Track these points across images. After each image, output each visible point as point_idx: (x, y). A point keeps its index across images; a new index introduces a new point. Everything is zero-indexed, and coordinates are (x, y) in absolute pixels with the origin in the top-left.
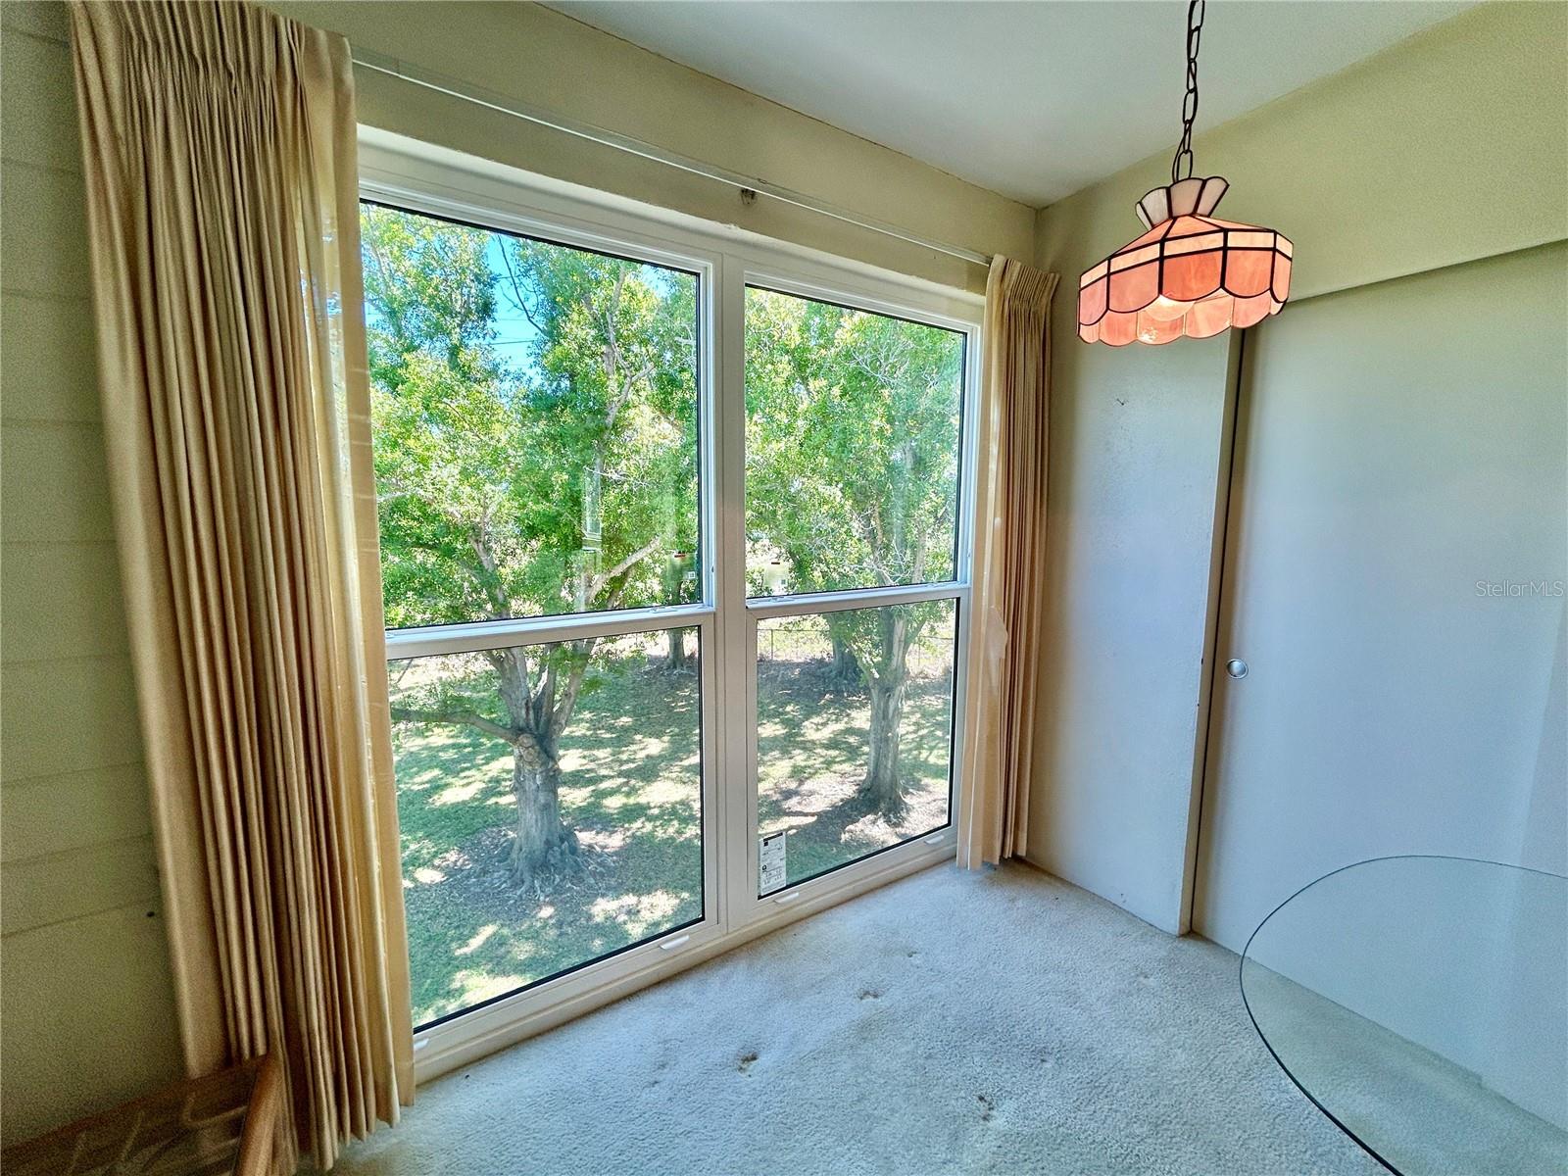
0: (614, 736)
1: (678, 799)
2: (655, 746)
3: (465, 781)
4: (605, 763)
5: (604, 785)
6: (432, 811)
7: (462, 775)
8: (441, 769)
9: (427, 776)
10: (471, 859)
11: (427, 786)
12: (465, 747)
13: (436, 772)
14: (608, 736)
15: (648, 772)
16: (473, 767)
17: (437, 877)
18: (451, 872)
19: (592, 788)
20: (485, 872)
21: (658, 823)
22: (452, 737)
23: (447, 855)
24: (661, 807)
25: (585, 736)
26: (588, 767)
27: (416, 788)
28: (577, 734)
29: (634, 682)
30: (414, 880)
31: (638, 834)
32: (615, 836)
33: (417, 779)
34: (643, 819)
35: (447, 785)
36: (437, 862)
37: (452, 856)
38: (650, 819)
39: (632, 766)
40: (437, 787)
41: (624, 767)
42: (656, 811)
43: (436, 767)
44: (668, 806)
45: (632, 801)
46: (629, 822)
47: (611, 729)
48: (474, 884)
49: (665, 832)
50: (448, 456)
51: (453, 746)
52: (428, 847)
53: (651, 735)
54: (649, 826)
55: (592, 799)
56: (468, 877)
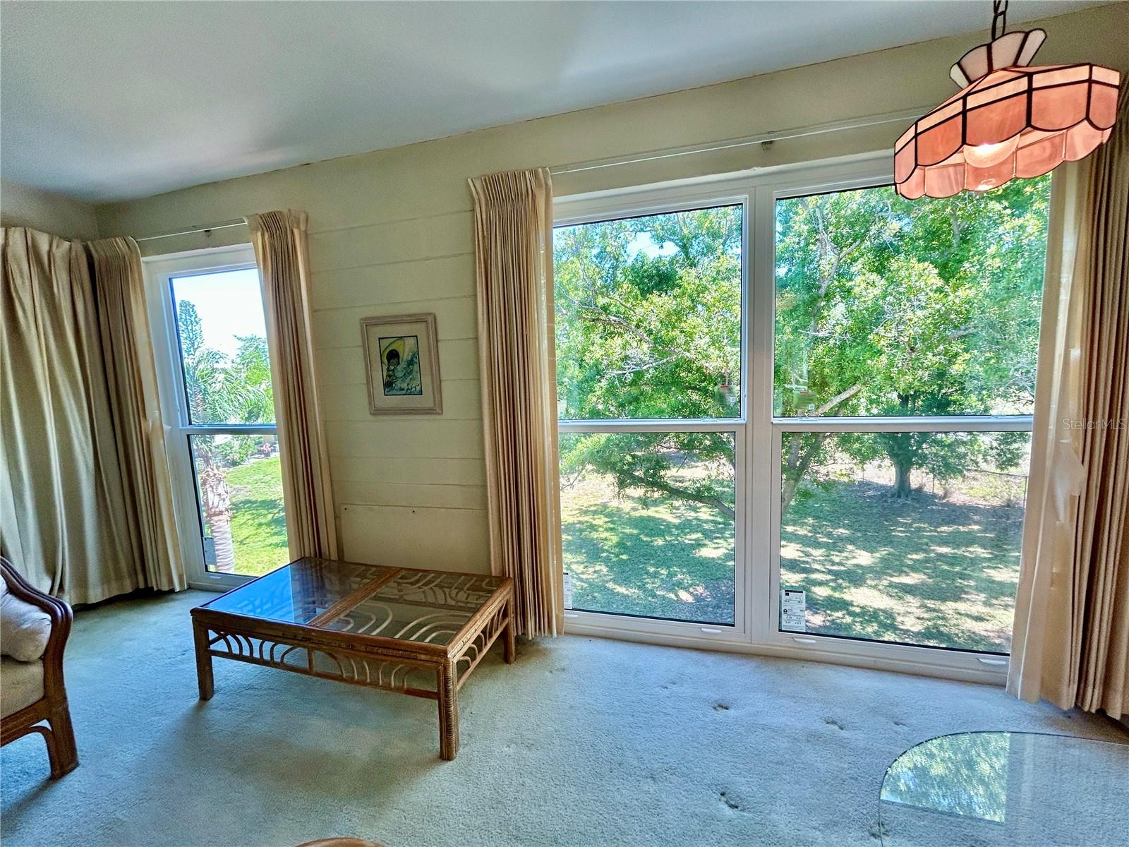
0: (831, 541)
1: (882, 607)
2: (864, 558)
3: (716, 545)
4: (819, 560)
5: (814, 576)
6: (694, 558)
7: (715, 541)
8: (703, 534)
9: (694, 536)
10: (711, 595)
11: (693, 542)
12: (720, 524)
13: (699, 535)
14: (825, 540)
15: (855, 577)
16: (723, 537)
17: (690, 599)
18: (698, 599)
19: (804, 575)
20: (718, 607)
21: (858, 620)
22: (713, 515)
23: (698, 588)
24: (862, 608)
25: (806, 536)
26: (805, 559)
27: (687, 541)
28: (800, 533)
29: (856, 503)
30: (677, 596)
31: (838, 621)
32: (817, 616)
33: (688, 537)
34: (844, 612)
35: (705, 545)
36: (691, 590)
37: (700, 590)
38: (851, 614)
39: (843, 568)
40: (699, 545)
41: (835, 568)
42: (858, 610)
43: (700, 532)
44: (871, 610)
45: (837, 595)
46: (831, 610)
47: (829, 535)
48: (710, 611)
49: (863, 629)
50: (706, 330)
51: (713, 521)
52: (688, 579)
53: (865, 549)
54: (848, 619)
55: (804, 584)
56: (707, 606)
